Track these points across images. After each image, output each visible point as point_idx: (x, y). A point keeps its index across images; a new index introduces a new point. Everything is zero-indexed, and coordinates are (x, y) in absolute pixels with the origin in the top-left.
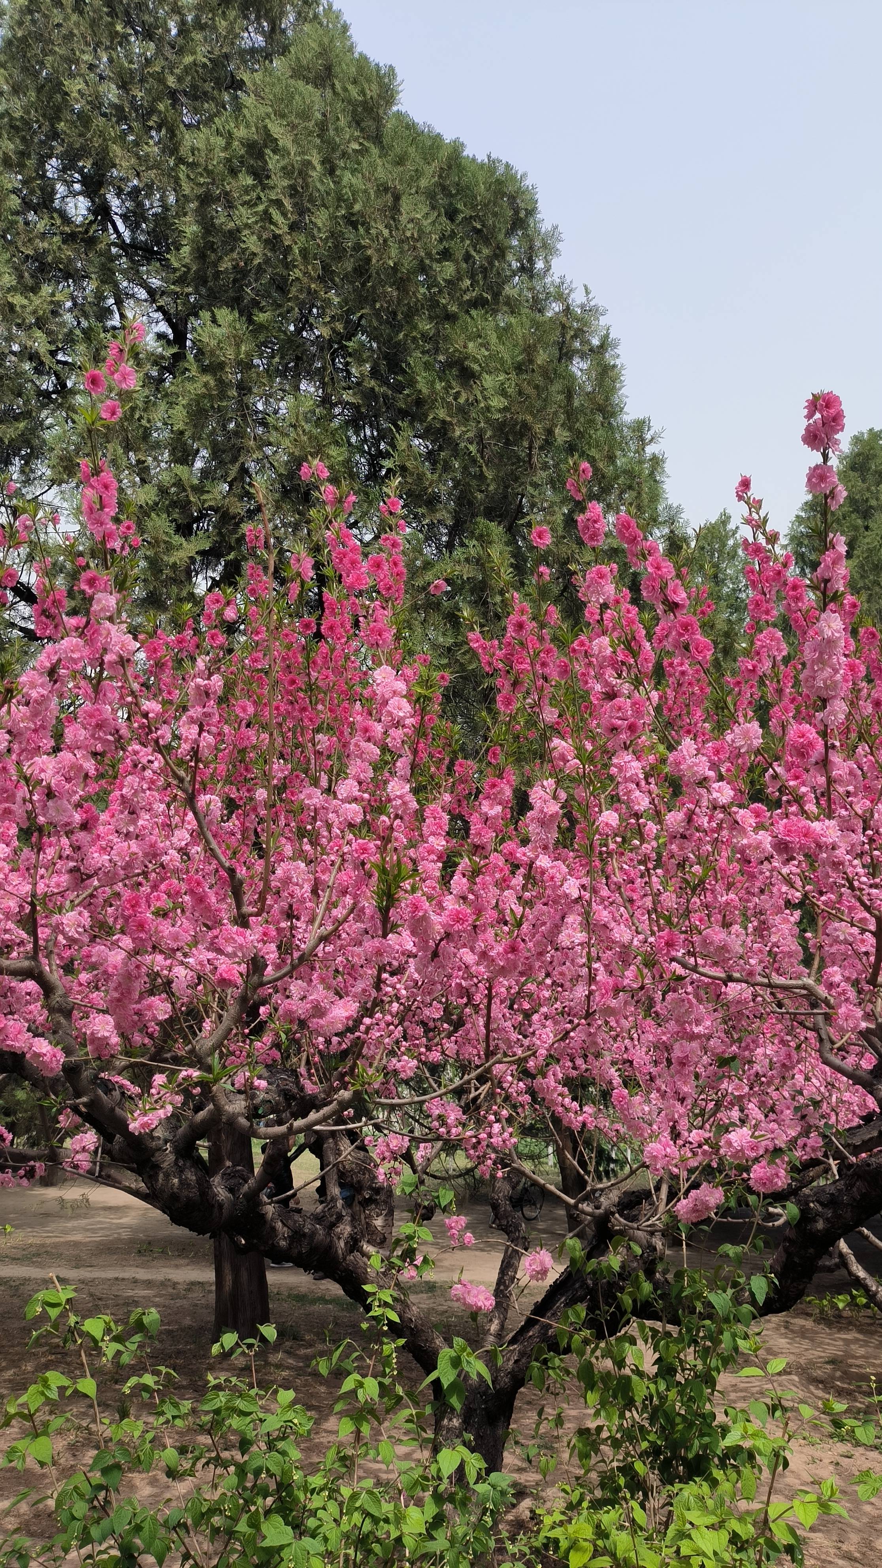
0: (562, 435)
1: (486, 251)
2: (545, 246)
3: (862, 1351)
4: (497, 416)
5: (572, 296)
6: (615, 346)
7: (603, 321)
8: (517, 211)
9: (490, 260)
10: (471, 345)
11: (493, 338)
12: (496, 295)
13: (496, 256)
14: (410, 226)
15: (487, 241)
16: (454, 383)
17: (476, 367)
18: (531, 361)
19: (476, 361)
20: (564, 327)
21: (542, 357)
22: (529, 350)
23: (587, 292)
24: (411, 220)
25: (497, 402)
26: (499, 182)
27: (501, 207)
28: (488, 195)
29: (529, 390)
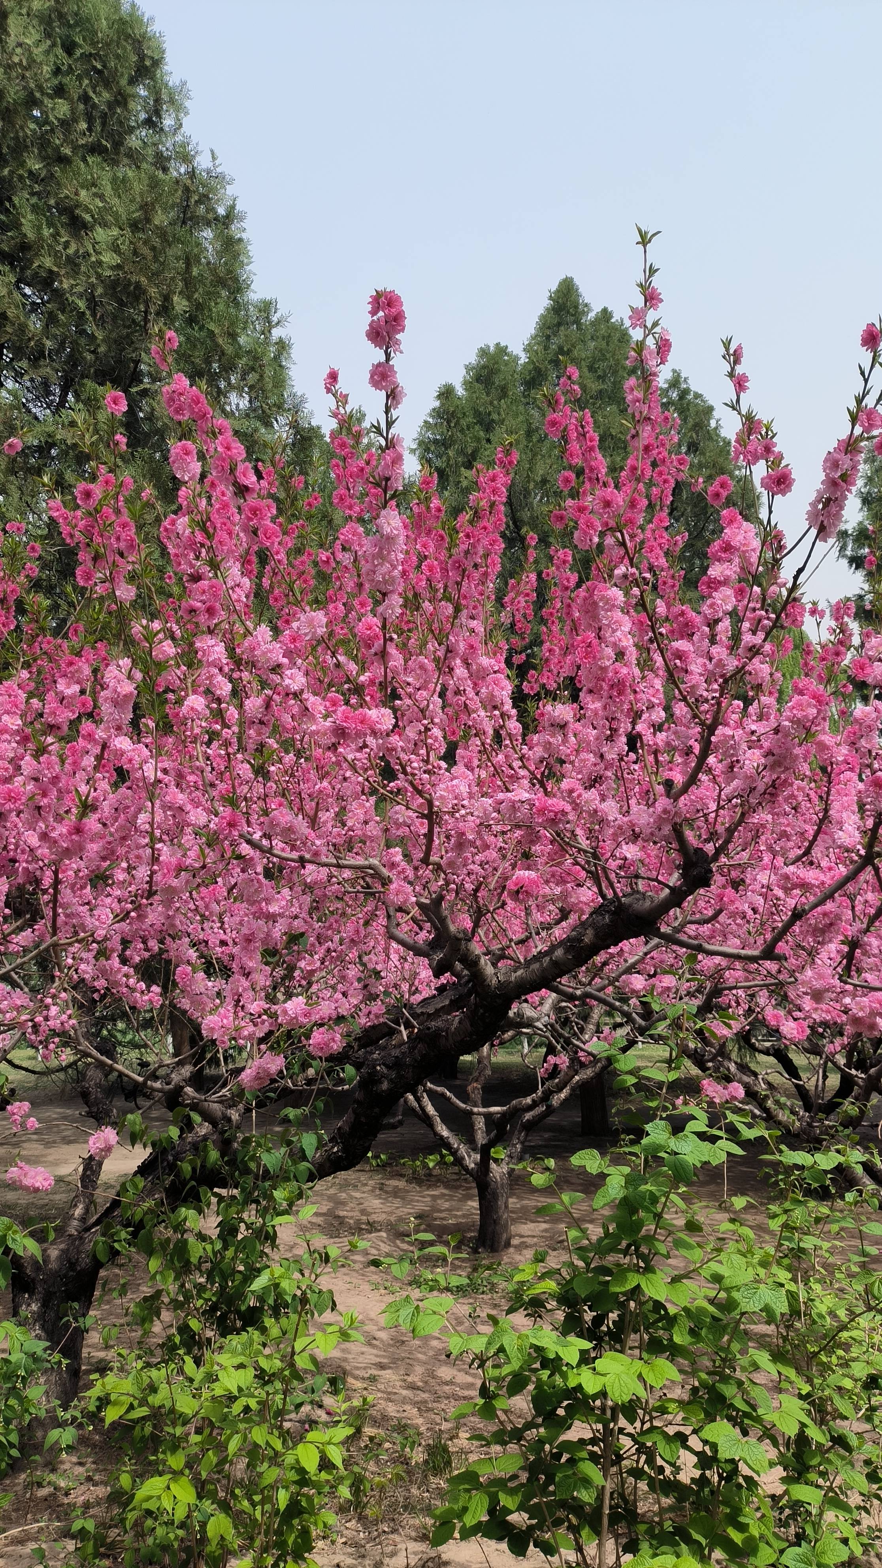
0: (180, 304)
1: (106, 95)
2: (172, 101)
3: (447, 1205)
4: (108, 273)
5: (198, 159)
6: (242, 219)
7: (230, 190)
8: (142, 57)
9: (111, 105)
10: (83, 193)
11: (108, 190)
12: (118, 144)
13: (118, 103)
14: (19, 50)
15: (107, 85)
16: (62, 232)
17: (88, 217)
18: (148, 220)
19: (87, 210)
20: (187, 190)
21: (161, 218)
22: (147, 208)
23: (214, 158)
24: (20, 45)
25: (109, 258)
26: (122, 21)
27: (125, 49)
28: (111, 33)
29: (145, 251)
